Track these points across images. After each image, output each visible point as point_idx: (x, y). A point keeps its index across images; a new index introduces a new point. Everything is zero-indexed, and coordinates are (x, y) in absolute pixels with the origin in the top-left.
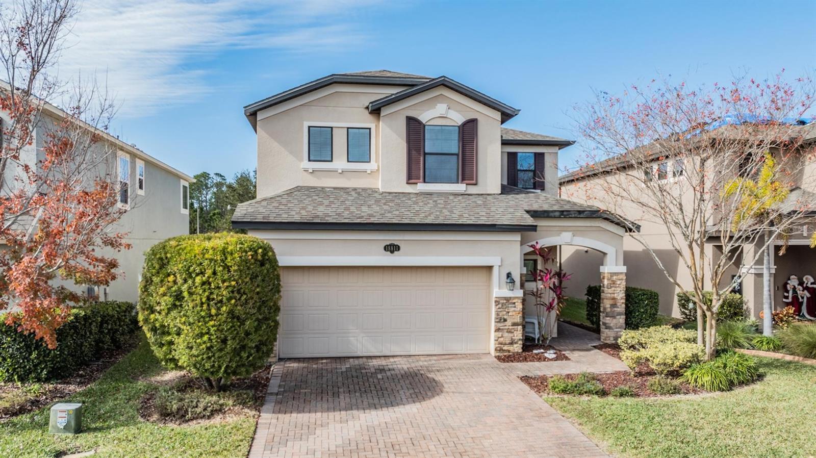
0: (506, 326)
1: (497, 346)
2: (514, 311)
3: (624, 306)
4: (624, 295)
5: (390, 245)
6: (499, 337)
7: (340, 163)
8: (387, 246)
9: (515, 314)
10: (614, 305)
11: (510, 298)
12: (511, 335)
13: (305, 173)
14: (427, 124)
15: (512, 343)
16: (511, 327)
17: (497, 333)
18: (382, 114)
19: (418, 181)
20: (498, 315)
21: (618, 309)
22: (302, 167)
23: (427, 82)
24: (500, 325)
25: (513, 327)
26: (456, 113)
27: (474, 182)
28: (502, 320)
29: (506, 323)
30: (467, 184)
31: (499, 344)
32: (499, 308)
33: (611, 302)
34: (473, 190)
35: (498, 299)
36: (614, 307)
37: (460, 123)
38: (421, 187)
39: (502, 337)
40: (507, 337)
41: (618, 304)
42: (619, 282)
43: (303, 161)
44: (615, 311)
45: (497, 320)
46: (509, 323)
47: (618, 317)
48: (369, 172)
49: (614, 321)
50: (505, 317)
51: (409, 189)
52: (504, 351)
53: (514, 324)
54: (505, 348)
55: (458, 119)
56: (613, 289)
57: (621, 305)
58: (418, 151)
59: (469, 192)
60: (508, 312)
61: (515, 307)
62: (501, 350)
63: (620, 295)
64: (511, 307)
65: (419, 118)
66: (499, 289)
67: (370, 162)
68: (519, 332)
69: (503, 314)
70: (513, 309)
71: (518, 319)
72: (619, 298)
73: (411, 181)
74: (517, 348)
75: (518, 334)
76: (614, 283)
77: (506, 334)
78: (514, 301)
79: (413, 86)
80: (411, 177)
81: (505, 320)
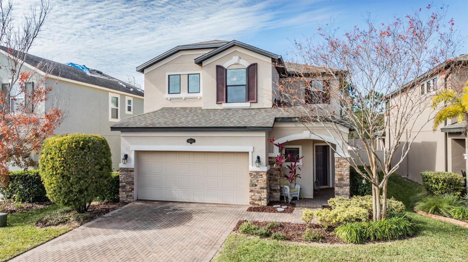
0: (256, 189)
1: (251, 201)
2: (262, 180)
3: (348, 180)
4: (349, 172)
5: (190, 139)
6: (252, 196)
7: (184, 94)
8: (188, 139)
9: (262, 181)
10: (341, 179)
11: (259, 172)
12: (259, 195)
13: (167, 100)
14: (228, 69)
15: (260, 200)
16: (259, 190)
17: (251, 193)
18: (203, 66)
19: (223, 102)
20: (251, 182)
21: (345, 182)
22: (165, 97)
23: (225, 45)
24: (253, 188)
25: (261, 190)
26: (244, 61)
27: (255, 101)
28: (254, 185)
29: (256, 187)
30: (251, 103)
31: (252, 200)
32: (252, 178)
33: (340, 177)
34: (254, 106)
35: (251, 172)
36: (341, 181)
37: (246, 67)
38: (224, 105)
39: (254, 195)
40: (257, 196)
41: (345, 179)
42: (344, 164)
43: (165, 94)
44: (342, 183)
45: (251, 185)
46: (258, 187)
47: (344, 187)
48: (199, 98)
49: (342, 190)
50: (256, 183)
51: (218, 107)
52: (255, 204)
53: (261, 188)
54: (256, 202)
55: (246, 64)
56: (340, 168)
57: (346, 179)
58: (223, 85)
59: (252, 107)
60: (258, 181)
61: (262, 177)
62: (253, 204)
63: (346, 173)
64: (260, 177)
65: (223, 66)
66: (252, 166)
67: (199, 92)
68: (264, 193)
69: (255, 181)
70: (261, 179)
71: (264, 185)
72: (345, 175)
73: (219, 102)
74: (264, 203)
75: (264, 194)
76: (341, 165)
77: (256, 194)
78: (261, 174)
79: (217, 48)
80: (219, 100)
81: (256, 185)
